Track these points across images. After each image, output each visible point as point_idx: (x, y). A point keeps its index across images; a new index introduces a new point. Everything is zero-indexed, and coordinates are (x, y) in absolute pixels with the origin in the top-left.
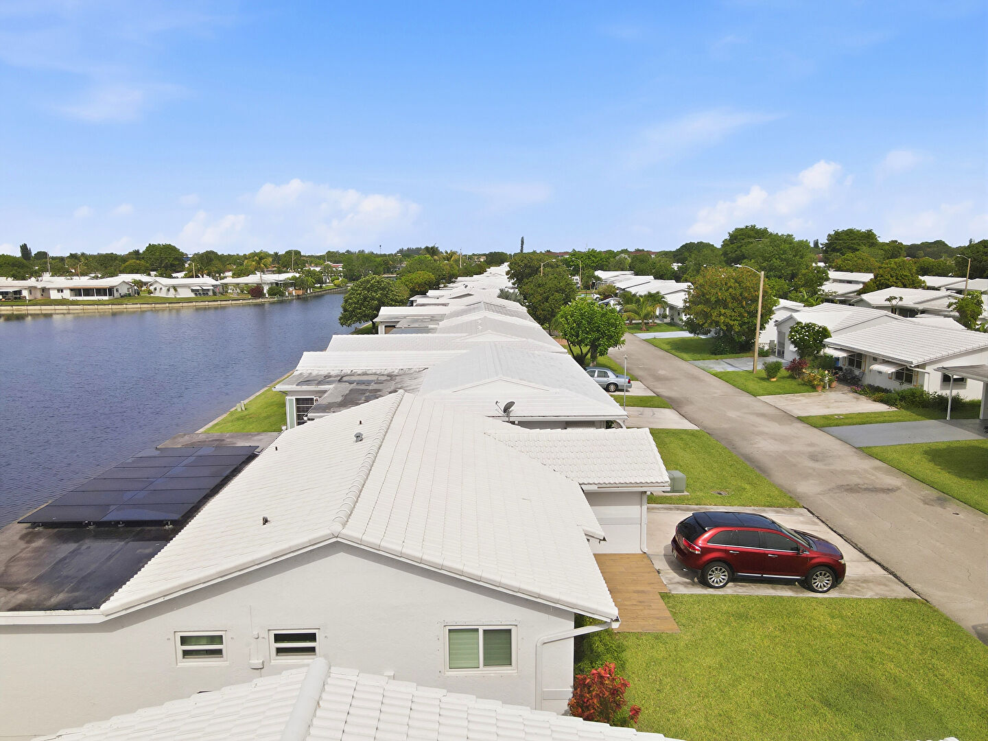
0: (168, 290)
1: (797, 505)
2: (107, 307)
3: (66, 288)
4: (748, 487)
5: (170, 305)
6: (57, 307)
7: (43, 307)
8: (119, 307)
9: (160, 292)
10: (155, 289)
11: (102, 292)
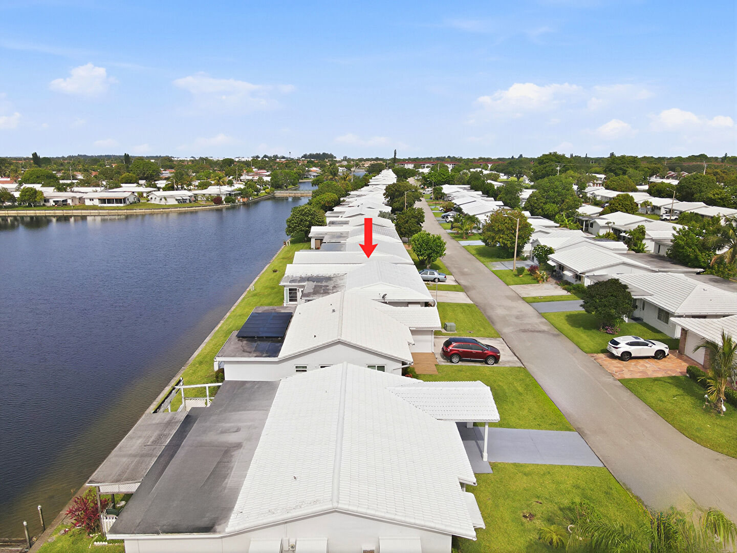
0: (161, 199)
1: (500, 337)
2: (123, 211)
3: (95, 198)
4: (482, 329)
5: (163, 210)
6: (92, 211)
7: (83, 211)
8: (131, 211)
9: (155, 201)
10: (152, 198)
11: (119, 201)
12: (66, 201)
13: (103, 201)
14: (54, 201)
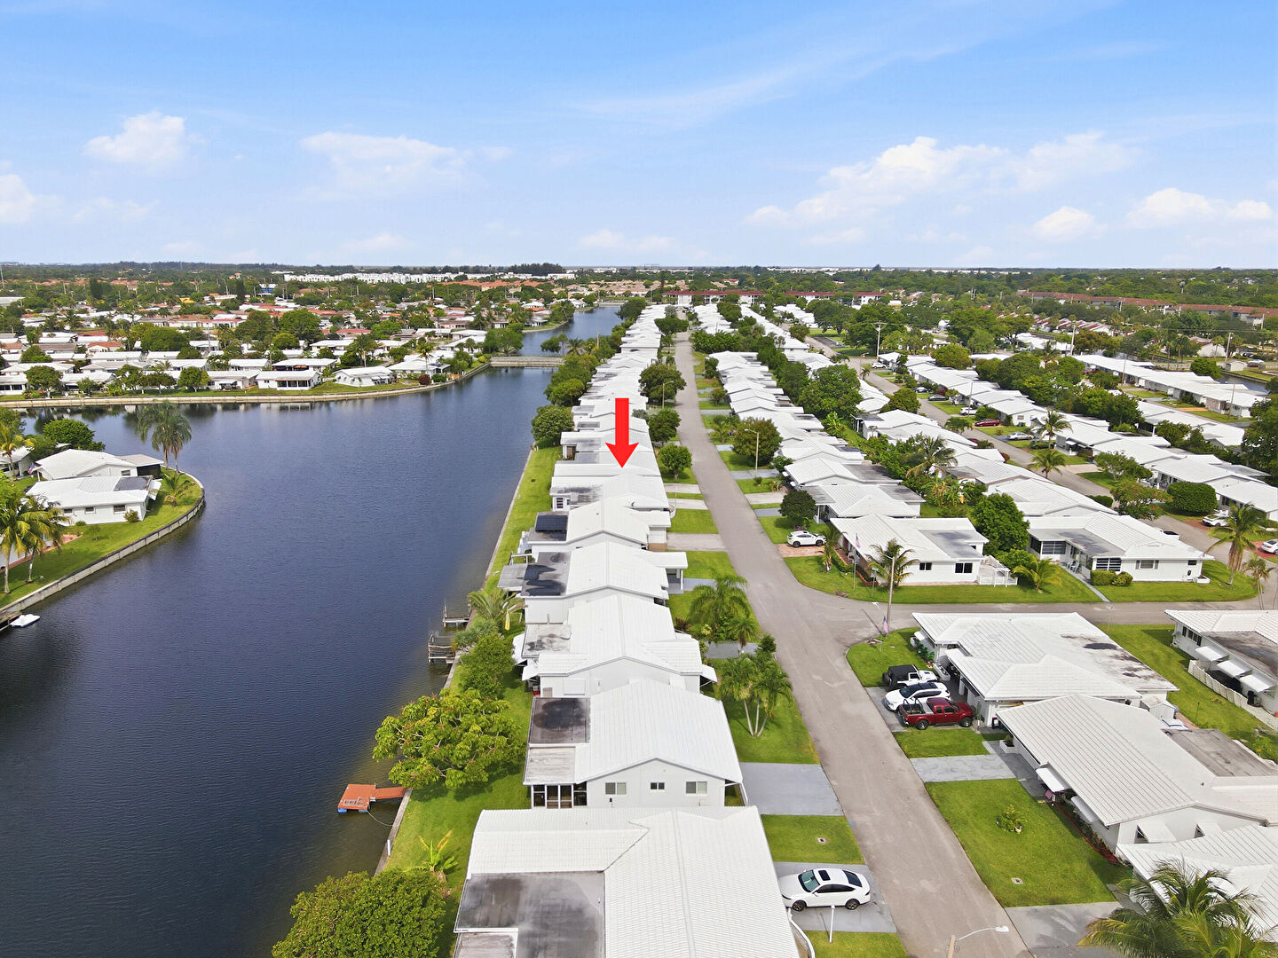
0: (353, 380)
3: (273, 380)
5: (357, 394)
7: (256, 397)
10: (339, 378)
11: (303, 383)
12: (235, 383)
13: (282, 383)
14: (221, 384)
